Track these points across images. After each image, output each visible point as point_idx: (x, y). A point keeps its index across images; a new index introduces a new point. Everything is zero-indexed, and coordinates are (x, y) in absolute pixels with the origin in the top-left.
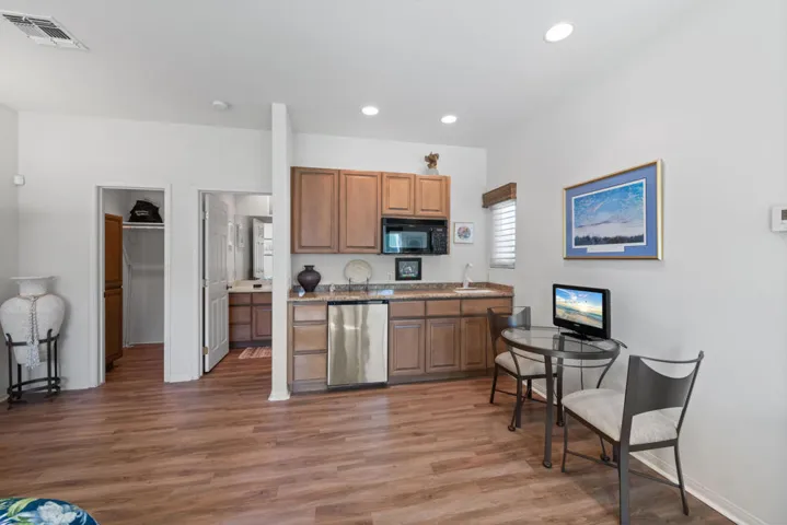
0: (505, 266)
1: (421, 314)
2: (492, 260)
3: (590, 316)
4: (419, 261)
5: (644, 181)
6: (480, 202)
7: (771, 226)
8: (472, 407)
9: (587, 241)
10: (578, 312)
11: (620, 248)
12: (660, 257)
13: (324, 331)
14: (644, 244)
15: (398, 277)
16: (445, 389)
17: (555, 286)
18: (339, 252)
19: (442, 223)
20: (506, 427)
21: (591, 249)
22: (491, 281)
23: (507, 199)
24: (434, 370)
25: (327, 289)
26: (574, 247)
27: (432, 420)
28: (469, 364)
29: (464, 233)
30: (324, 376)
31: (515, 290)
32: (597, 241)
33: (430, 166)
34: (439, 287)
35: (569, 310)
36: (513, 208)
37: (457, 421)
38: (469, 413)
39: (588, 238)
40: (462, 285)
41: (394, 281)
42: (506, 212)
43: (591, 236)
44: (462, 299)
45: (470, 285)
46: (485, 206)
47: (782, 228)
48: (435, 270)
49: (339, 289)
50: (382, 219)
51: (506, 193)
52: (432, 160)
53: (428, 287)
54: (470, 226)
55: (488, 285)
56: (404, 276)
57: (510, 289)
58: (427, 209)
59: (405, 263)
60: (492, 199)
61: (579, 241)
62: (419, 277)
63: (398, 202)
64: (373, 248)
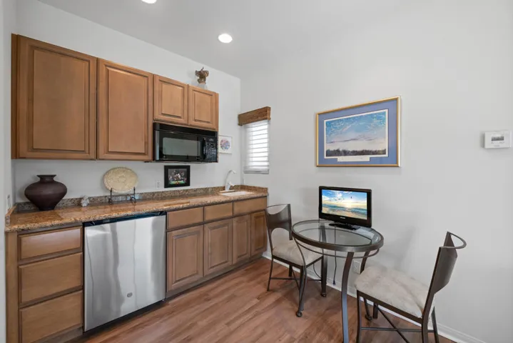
0: (258, 172)
1: (200, 220)
2: (245, 167)
3: (355, 210)
4: (188, 168)
5: (386, 111)
6: (236, 120)
7: (483, 145)
8: (255, 301)
9: (337, 153)
10: (343, 209)
11: (366, 158)
12: (399, 165)
13: (79, 262)
14: (386, 155)
15: (167, 185)
16: (224, 287)
17: (321, 189)
18: (97, 158)
19: (213, 134)
20: (293, 314)
21: (341, 159)
22: (245, 184)
23: (264, 119)
24: (212, 270)
25: (78, 204)
26: (325, 157)
27: (231, 333)
28: (238, 257)
29: (226, 145)
30: (79, 321)
31: (269, 191)
32: (345, 153)
33: (199, 81)
34: (206, 192)
35: (334, 207)
36: (266, 127)
37: (252, 325)
38: (258, 309)
39: (338, 151)
40: (224, 188)
41: (162, 189)
42: (259, 130)
43: (341, 150)
44: (233, 201)
45: (232, 188)
46: (240, 124)
47: (492, 146)
48: (203, 176)
49: (94, 203)
50: (154, 125)
51: (262, 114)
52: (202, 76)
53: (196, 193)
54: (229, 140)
55: (243, 188)
56: (173, 183)
57: (265, 190)
58: (198, 120)
59: (174, 170)
60: (246, 119)
61: (329, 153)
62: (188, 184)
63: (171, 109)
64: (144, 154)
